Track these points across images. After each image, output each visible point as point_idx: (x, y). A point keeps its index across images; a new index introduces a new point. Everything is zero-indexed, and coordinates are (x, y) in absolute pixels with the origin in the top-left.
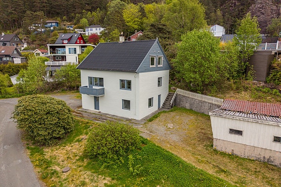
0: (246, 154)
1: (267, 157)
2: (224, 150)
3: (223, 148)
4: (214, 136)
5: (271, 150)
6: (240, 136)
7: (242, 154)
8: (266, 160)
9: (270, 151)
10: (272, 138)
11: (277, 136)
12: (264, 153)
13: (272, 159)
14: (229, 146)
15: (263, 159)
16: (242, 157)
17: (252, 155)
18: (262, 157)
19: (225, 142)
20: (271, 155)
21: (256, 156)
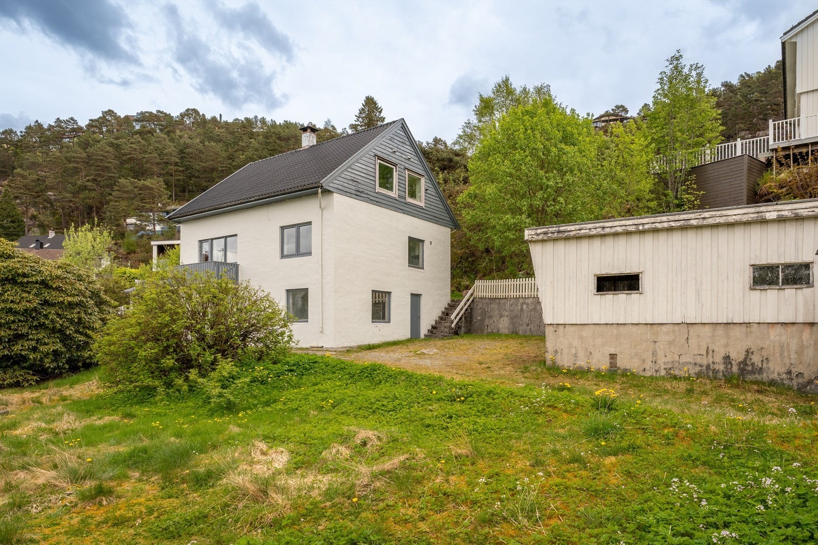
0: (662, 361)
1: (737, 355)
2: (582, 363)
3: (581, 354)
4: (548, 319)
5: (748, 324)
6: (634, 296)
7: (648, 365)
8: (735, 369)
9: (743, 328)
10: (747, 276)
11: (764, 262)
12: (723, 341)
13: (756, 359)
14: (599, 341)
15: (721, 367)
16: (648, 374)
17: (684, 359)
18: (719, 358)
19: (586, 332)
20: (748, 343)
21: (699, 360)
